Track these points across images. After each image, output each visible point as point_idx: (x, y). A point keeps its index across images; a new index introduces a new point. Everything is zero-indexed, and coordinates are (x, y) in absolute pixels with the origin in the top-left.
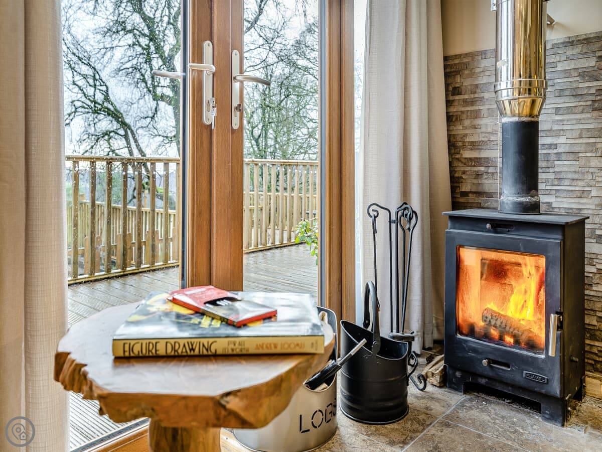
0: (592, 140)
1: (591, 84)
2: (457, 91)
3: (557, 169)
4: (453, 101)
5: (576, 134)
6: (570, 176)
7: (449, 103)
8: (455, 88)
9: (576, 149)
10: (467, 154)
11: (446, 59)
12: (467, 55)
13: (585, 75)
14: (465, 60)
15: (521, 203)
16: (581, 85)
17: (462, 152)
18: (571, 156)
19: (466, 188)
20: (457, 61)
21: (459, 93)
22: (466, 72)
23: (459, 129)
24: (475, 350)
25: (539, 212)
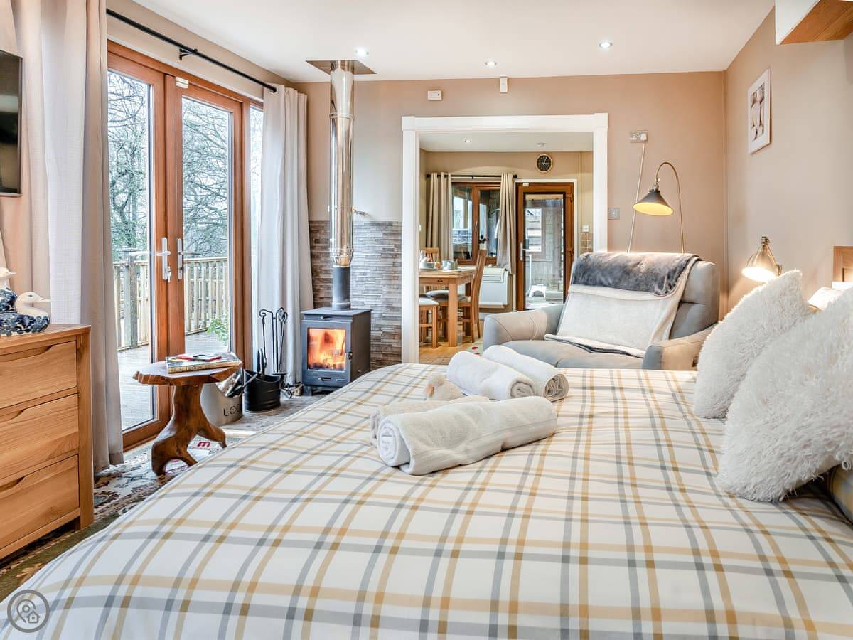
0: (381, 272)
1: (381, 245)
2: (317, 241)
3: (366, 285)
4: (314, 246)
5: (375, 268)
6: (372, 289)
7: (312, 247)
9: (375, 276)
10: (323, 276)
11: (310, 222)
12: (323, 222)
13: (377, 240)
15: (340, 306)
16: (377, 246)
17: (320, 275)
18: (372, 279)
19: (322, 295)
20: (318, 225)
21: (319, 243)
22: (323, 231)
23: (318, 263)
24: (316, 375)
25: (350, 309)
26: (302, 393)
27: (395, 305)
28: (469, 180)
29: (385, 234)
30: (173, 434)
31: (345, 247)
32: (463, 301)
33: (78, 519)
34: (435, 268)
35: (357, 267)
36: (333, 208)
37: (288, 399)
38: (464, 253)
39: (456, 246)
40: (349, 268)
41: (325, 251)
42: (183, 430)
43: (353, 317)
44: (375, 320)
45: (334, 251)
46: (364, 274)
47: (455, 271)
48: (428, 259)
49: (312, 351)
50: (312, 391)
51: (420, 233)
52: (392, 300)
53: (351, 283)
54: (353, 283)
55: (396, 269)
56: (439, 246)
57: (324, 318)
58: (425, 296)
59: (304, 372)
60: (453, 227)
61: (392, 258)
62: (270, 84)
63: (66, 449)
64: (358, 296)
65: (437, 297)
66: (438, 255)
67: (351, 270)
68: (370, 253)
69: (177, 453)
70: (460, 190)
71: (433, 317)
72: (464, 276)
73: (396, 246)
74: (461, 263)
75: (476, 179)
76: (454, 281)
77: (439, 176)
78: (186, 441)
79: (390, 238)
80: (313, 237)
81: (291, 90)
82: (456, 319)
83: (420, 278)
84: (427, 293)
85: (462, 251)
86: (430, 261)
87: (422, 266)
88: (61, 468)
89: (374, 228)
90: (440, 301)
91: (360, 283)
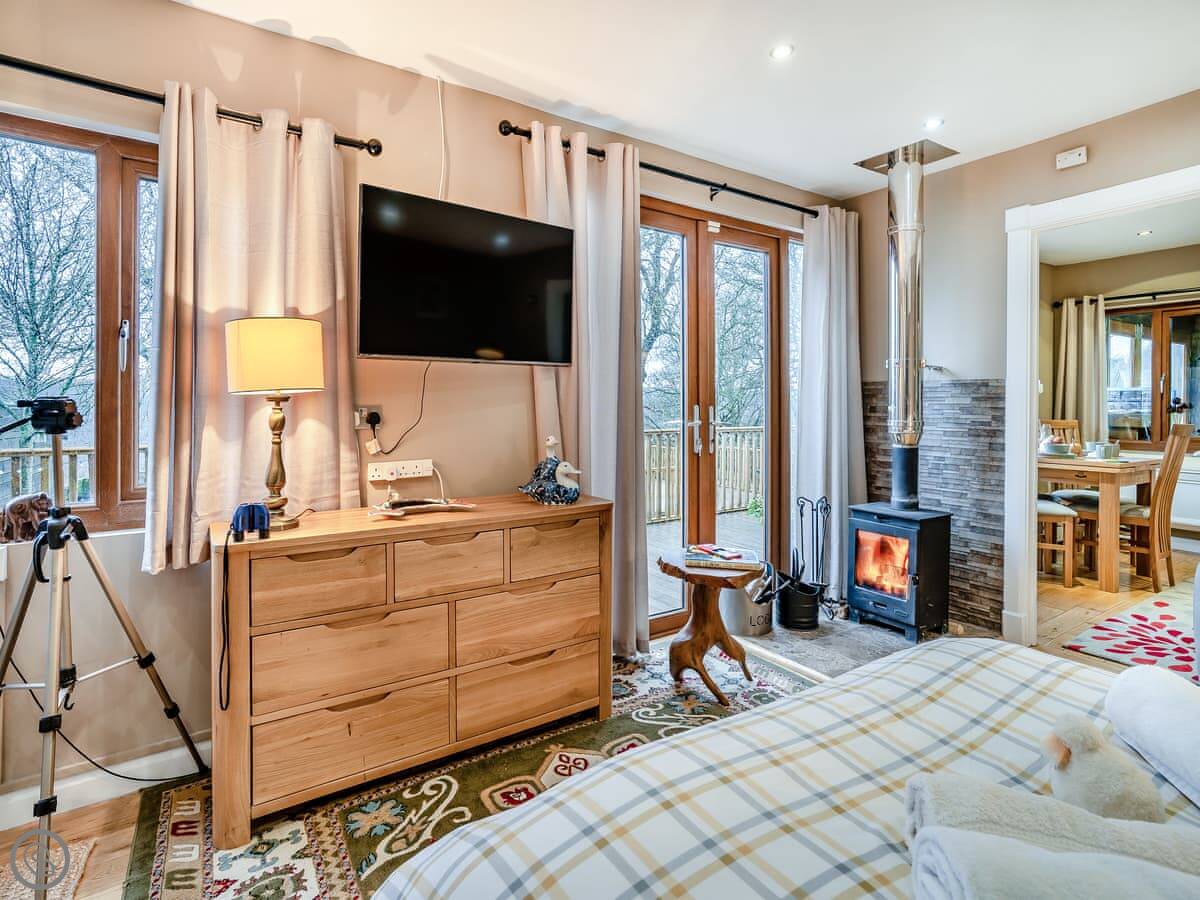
0: (968, 457)
1: (968, 416)
2: (873, 409)
3: (944, 476)
4: (869, 417)
5: (958, 452)
6: (953, 482)
7: (866, 418)
8: (872, 407)
9: (959, 463)
10: (880, 458)
11: (864, 384)
12: (881, 383)
13: (963, 409)
14: (880, 387)
15: (903, 503)
16: (961, 417)
17: (876, 456)
18: (953, 468)
19: (879, 484)
20: (873, 387)
21: (875, 412)
22: (881, 396)
23: (874, 439)
24: (866, 596)
25: (918, 510)
26: (848, 616)
27: (991, 511)
28: (1147, 302)
29: (974, 399)
30: (689, 638)
31: (910, 418)
32: (1132, 515)
33: (597, 708)
34: (1070, 454)
35: (930, 449)
36: (893, 362)
37: (827, 619)
38: (1133, 428)
39: (1113, 418)
40: (917, 449)
41: (881, 424)
42: (699, 637)
43: (922, 523)
44: (958, 529)
45: (894, 424)
46: (942, 459)
47: (1112, 461)
48: (1056, 439)
49: (861, 561)
50: (861, 617)
51: (1041, 396)
52: (986, 503)
53: (920, 471)
54: (923, 470)
55: (995, 454)
56: (1078, 415)
57: (879, 517)
58: (1050, 498)
59: (851, 589)
60: (1108, 384)
61: (988, 436)
62: (811, 208)
63: (589, 632)
64: (931, 491)
65: (1074, 502)
66: (1076, 431)
67: (920, 453)
68: (950, 428)
69: (692, 663)
70: (1123, 322)
71: (1066, 533)
72: (1132, 471)
73: (994, 418)
74: (1125, 446)
75: (1162, 299)
76: (1112, 478)
77: (1079, 303)
78: (703, 651)
79: (983, 404)
80: (867, 404)
81: (837, 210)
82: (1115, 543)
83: (1039, 469)
84: (1054, 493)
85: (1128, 425)
86: (1060, 442)
87: (1043, 449)
88: (585, 650)
89: (957, 391)
90: (1080, 508)
91: (935, 471)
